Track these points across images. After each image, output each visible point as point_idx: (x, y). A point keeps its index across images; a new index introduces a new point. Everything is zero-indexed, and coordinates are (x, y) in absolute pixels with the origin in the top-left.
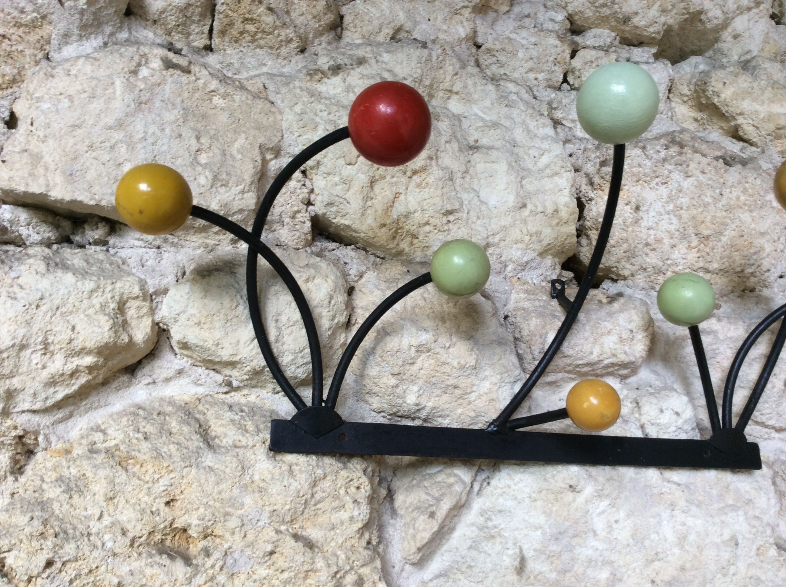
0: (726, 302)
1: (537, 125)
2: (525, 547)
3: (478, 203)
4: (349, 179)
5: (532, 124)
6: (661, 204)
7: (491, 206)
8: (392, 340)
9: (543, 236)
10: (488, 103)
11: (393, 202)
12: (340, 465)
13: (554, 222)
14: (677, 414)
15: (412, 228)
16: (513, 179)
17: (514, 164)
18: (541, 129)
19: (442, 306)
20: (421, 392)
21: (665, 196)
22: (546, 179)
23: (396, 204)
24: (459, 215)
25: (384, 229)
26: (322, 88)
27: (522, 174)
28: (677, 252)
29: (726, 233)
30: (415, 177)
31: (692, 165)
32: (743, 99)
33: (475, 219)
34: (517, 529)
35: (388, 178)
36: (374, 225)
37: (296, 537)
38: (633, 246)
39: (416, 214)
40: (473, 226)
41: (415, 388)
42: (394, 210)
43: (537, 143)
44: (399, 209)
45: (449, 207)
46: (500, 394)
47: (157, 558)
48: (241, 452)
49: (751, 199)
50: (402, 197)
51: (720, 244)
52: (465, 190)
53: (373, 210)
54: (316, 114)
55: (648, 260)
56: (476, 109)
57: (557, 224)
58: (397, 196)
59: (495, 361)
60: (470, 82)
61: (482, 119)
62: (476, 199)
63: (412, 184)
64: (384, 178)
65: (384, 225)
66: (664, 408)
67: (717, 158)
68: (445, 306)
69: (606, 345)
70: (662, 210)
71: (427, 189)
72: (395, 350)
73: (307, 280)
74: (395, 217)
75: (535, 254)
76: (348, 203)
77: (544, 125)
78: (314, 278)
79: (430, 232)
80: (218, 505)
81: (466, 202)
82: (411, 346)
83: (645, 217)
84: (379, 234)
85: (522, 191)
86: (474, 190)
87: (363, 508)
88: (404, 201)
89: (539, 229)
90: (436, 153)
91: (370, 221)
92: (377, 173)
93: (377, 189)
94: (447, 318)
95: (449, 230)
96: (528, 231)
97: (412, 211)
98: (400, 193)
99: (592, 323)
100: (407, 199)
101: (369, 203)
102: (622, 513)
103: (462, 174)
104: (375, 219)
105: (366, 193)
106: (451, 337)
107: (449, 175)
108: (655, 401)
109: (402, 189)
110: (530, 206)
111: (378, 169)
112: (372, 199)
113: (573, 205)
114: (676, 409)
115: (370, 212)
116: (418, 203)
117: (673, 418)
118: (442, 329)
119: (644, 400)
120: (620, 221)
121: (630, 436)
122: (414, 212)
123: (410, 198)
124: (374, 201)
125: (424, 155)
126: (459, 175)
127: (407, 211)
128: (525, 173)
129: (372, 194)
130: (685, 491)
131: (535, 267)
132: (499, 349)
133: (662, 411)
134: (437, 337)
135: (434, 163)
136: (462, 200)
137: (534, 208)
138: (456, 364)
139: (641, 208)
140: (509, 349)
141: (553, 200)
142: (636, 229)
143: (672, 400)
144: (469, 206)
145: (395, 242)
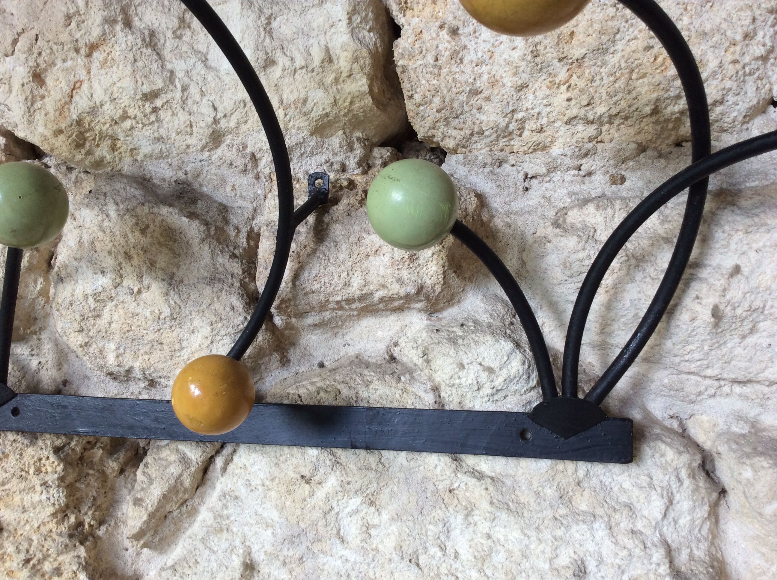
0: (633, 169)
2: (255, 548)
3: (203, 72)
7: (222, 73)
8: (64, 289)
9: (310, 105)
11: (71, 97)
12: (26, 442)
13: (330, 79)
14: (490, 370)
15: (104, 129)
16: (251, 24)
19: (125, 236)
20: (121, 350)
22: (313, 10)
23: (76, 98)
24: (169, 96)
25: (62, 137)
27: (268, 12)
28: (531, 97)
29: (619, 46)
30: (96, 53)
33: (198, 97)
34: (247, 524)
35: (59, 63)
36: (48, 133)
38: (447, 100)
39: (105, 107)
40: (195, 108)
41: (113, 345)
42: (72, 107)
44: (80, 104)
45: (146, 89)
50: (85, 86)
51: (604, 71)
52: (181, 55)
53: (43, 113)
55: (483, 118)
57: (336, 80)
58: (75, 87)
59: (204, 306)
62: (200, 65)
63: (95, 65)
64: (54, 64)
65: (61, 132)
66: (465, 362)
68: (130, 236)
69: (371, 272)
71: (115, 68)
72: (67, 302)
74: (75, 117)
75: (306, 133)
76: (9, 110)
79: (132, 128)
81: (180, 74)
82: (86, 297)
83: (471, 45)
84: (57, 145)
85: (268, 40)
86: (197, 52)
87: (53, 491)
88: (87, 92)
89: (303, 95)
90: (124, 11)
91: (41, 129)
92: (40, 61)
93: (49, 81)
94: (133, 252)
95: (158, 120)
96: (281, 101)
97: (98, 103)
98: (81, 82)
99: (353, 239)
100: (91, 87)
101: (38, 104)
102: (385, 516)
103: (174, 33)
104: (46, 126)
105: (31, 91)
106: (140, 278)
107: (144, 40)
108: (452, 352)
109: (82, 74)
110: (282, 61)
111: (40, 54)
112: (43, 97)
113: (353, 45)
114: (486, 364)
115: (39, 117)
116: (106, 91)
117: (484, 376)
118: (128, 269)
119: (437, 349)
120: (430, 59)
121: (409, 403)
122: (102, 105)
123: (96, 86)
124: (46, 100)
125: (98, 19)
126: (169, 34)
127: (92, 104)
128: (275, 8)
129: (42, 91)
130: (491, 489)
131: (312, 154)
132: (208, 290)
133: (462, 366)
134: (118, 280)
135: (119, 27)
136: (172, 72)
137: (288, 64)
138: (148, 314)
139: (460, 32)
140: (226, 287)
141: (323, 43)
142: (455, 69)
143: (482, 348)
144: (186, 80)
145: (83, 152)
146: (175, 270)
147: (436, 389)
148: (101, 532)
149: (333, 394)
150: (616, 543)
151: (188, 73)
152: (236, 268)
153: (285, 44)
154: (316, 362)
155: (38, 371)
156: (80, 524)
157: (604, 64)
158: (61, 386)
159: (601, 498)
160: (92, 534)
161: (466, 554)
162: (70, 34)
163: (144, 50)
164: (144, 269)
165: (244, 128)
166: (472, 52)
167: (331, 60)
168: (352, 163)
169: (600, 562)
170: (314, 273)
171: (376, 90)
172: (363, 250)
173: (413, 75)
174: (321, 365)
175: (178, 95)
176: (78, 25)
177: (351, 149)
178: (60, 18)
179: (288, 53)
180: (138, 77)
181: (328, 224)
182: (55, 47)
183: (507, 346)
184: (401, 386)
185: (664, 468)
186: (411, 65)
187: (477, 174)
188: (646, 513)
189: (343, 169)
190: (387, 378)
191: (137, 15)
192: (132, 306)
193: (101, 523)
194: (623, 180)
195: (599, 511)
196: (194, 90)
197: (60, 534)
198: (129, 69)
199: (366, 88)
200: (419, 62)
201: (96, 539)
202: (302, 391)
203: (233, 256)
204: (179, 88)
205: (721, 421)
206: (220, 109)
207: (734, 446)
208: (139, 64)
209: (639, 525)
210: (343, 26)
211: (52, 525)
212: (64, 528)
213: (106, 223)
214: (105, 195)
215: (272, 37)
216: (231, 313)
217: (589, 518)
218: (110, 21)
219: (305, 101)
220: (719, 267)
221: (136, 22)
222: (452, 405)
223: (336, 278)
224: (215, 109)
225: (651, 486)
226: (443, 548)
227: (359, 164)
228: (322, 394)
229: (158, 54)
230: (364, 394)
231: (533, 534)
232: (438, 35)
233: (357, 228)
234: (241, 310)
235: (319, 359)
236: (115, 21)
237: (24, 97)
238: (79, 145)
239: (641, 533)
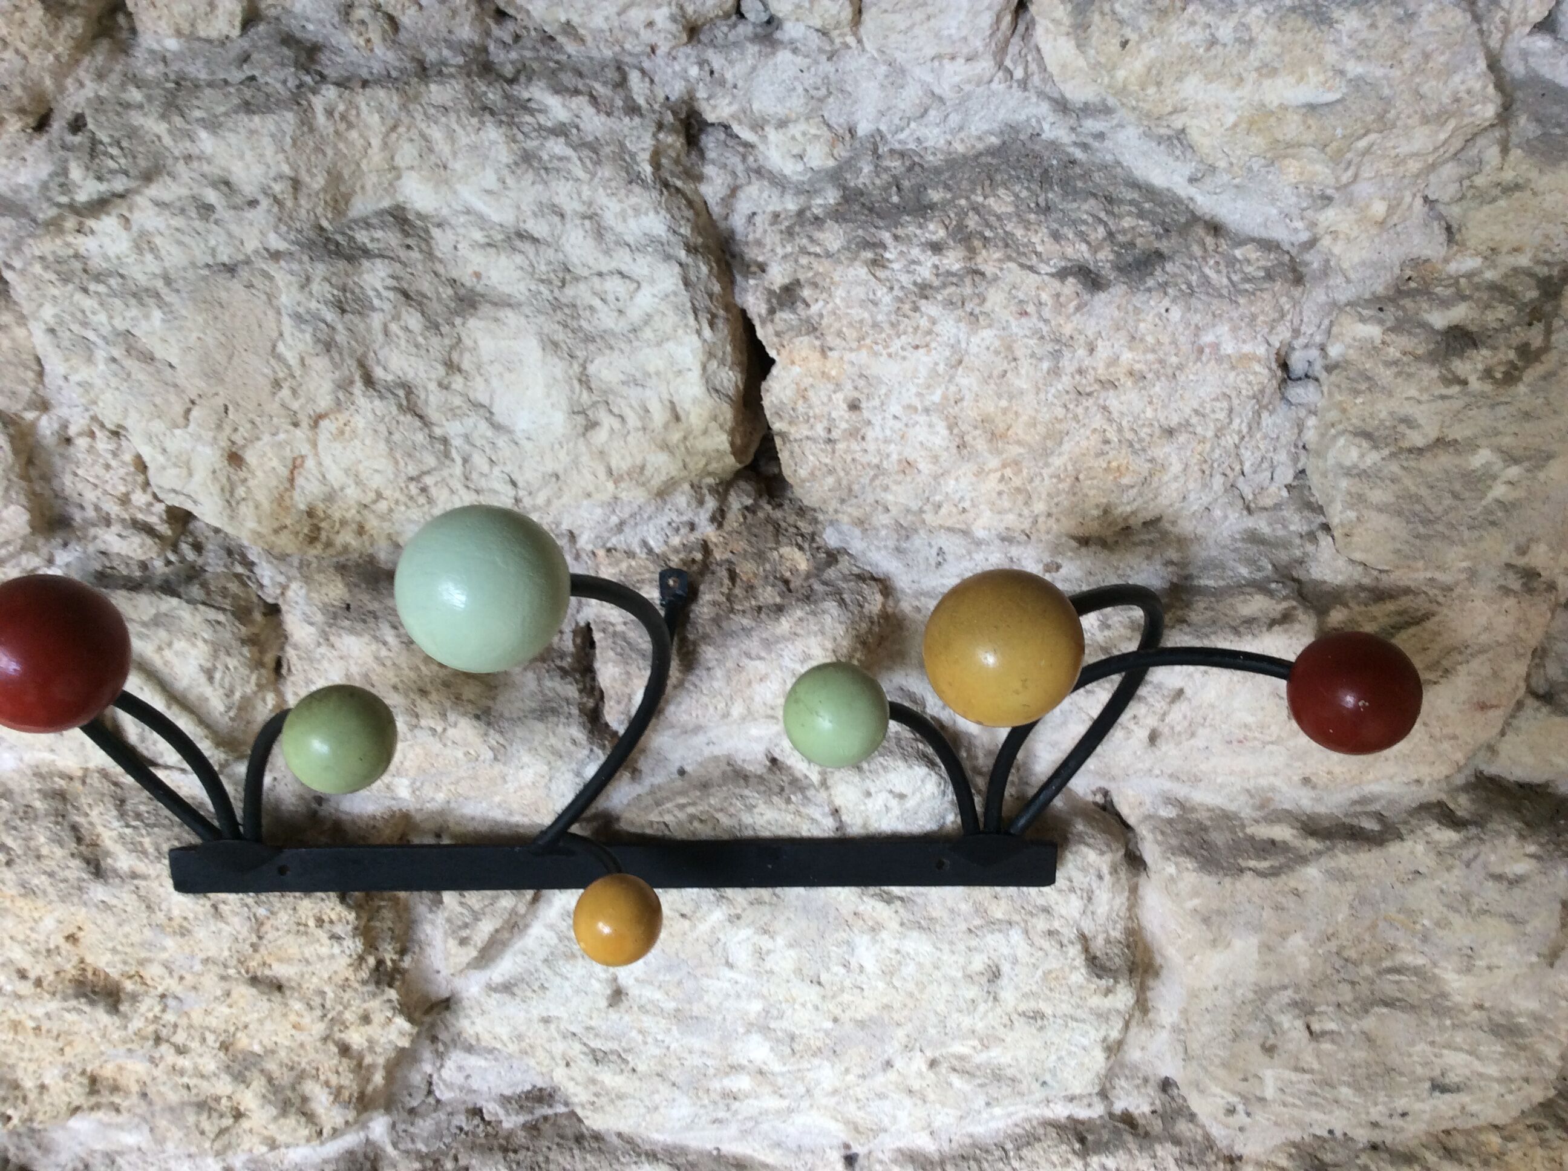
1: (623, 211)
2: (622, 975)
3: (489, 433)
4: (184, 458)
5: (611, 208)
6: (914, 390)
7: (519, 436)
9: (648, 472)
10: (490, 179)
11: (292, 480)
13: (676, 439)
14: (902, 797)
15: (348, 515)
16: (560, 377)
17: (560, 336)
18: (632, 223)
20: (418, 785)
21: (923, 372)
22: (647, 351)
23: (300, 481)
24: (444, 473)
25: (286, 535)
26: (87, 245)
28: (952, 482)
29: (1067, 447)
30: (324, 424)
31: (995, 298)
32: (1179, 79)
33: (485, 468)
35: (266, 438)
36: (263, 530)
37: (254, 981)
38: (844, 482)
39: (348, 491)
40: (483, 483)
41: (406, 782)
42: (296, 494)
43: (622, 260)
44: (308, 491)
45: (412, 470)
46: (553, 787)
47: (73, 1003)
48: (141, 883)
49: (1151, 357)
50: (310, 463)
51: (1046, 472)
52: (453, 413)
53: (251, 504)
54: (85, 324)
55: (890, 497)
56: (469, 195)
57: (685, 439)
58: (295, 465)
59: (536, 743)
60: (436, 134)
61: (482, 221)
62: (483, 426)
63: (324, 438)
64: (257, 439)
65: (282, 528)
66: (872, 790)
67: (1062, 275)
69: (757, 699)
70: (915, 402)
71: (357, 442)
73: (160, 649)
74: (303, 507)
75: (642, 501)
76: (196, 503)
77: (637, 211)
78: (170, 645)
79: (391, 510)
80: (129, 950)
81: (457, 442)
83: (877, 420)
85: (585, 394)
86: (477, 406)
87: (348, 943)
88: (315, 471)
89: (639, 461)
90: (362, 365)
91: (251, 524)
92: (237, 438)
93: (251, 457)
94: (429, 687)
95: (430, 501)
96: (610, 472)
97: (336, 486)
98: (303, 457)
99: (730, 664)
100: (320, 464)
101: (241, 491)
102: (780, 941)
103: (440, 384)
104: (259, 522)
105: (229, 478)
106: (444, 716)
107: (400, 406)
108: (857, 779)
109: (305, 449)
110: (607, 421)
111: (236, 430)
112: (244, 481)
113: (710, 402)
114: (897, 790)
115: (246, 510)
116: (347, 471)
117: (894, 803)
118: (423, 706)
119: (838, 775)
120: (820, 430)
121: (807, 830)
122: (342, 489)
123: (327, 461)
124: (251, 483)
125: (327, 386)
126: (432, 386)
127: (326, 489)
128: (592, 347)
129: (243, 474)
130: (901, 910)
131: (650, 518)
132: (540, 726)
133: (869, 794)
134: (414, 721)
135: (358, 387)
136: (445, 441)
137: (616, 424)
138: (460, 754)
139: (863, 405)
140: (563, 720)
141: (665, 396)
142: (855, 446)
143: (892, 776)
144: (467, 447)
145: (319, 546)
146: (490, 703)
147: (836, 812)
148: (407, 963)
149: (710, 825)
150: (1032, 945)
151: (467, 438)
152: (571, 690)
153: (611, 398)
154: (674, 769)
155: (272, 789)
156: (380, 962)
157: (1047, 465)
158: (314, 806)
159: (1018, 906)
160: (397, 970)
161: (871, 966)
162: (283, 405)
163: (402, 418)
164: (448, 704)
165: (556, 504)
166: (878, 428)
167: (678, 418)
168: (702, 518)
169: (1015, 961)
170: (683, 707)
171: (738, 441)
172: (744, 677)
173: (796, 449)
174: (682, 772)
175: (458, 469)
176: (294, 392)
177: (701, 502)
178: (265, 384)
179: (616, 410)
180: (398, 456)
181: (695, 644)
182: (258, 420)
183: (921, 771)
184: (791, 807)
185: (1084, 870)
186: (794, 432)
187: (878, 549)
188: (1064, 912)
189: (692, 527)
190: (775, 799)
191: (378, 362)
192: (436, 746)
193: (403, 952)
194: (1058, 567)
195: (1016, 918)
196: (479, 461)
197: (364, 983)
198: (382, 446)
199: (726, 446)
200: (806, 433)
201: (403, 972)
202: (668, 818)
203: (564, 673)
204: (459, 461)
205: (1148, 800)
206: (520, 484)
207: (1160, 838)
208: (396, 437)
209: (1056, 925)
210: (695, 375)
211: (349, 973)
212: (364, 974)
213: (384, 652)
214: (376, 618)
215: (590, 389)
216: (573, 748)
217: (1004, 927)
218: (344, 386)
219: (643, 468)
220: (1159, 687)
221: (378, 373)
222: (855, 827)
223: (711, 709)
224: (514, 484)
225: (1072, 890)
226: (846, 965)
227: (713, 519)
228: (696, 824)
229: (421, 417)
230: (747, 819)
231: (946, 947)
232: (830, 399)
233: (734, 651)
234: (585, 742)
235: (677, 765)
236: (352, 382)
237: (218, 487)
238: (312, 539)
239: (1058, 932)
